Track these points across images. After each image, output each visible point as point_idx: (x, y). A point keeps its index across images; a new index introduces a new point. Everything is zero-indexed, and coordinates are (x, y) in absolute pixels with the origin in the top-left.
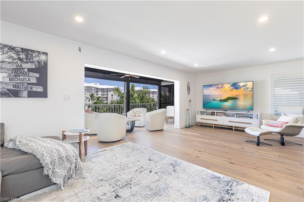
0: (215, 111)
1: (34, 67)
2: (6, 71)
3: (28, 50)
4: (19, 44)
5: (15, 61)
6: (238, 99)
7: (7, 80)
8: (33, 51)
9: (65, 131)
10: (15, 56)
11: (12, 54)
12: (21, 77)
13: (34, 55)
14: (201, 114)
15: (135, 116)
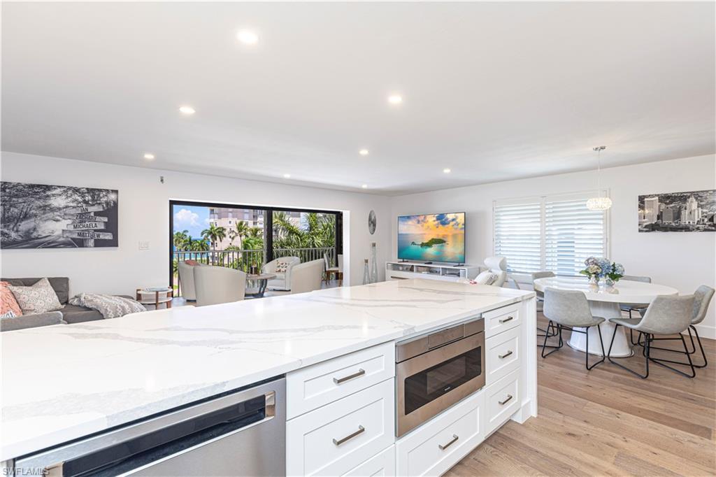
0: (415, 264)
1: (102, 210)
2: (70, 217)
3: (95, 189)
4: (83, 183)
5: (80, 205)
6: (445, 242)
7: (71, 228)
8: (100, 190)
9: (139, 290)
10: (80, 199)
11: (77, 197)
12: (87, 223)
13: (101, 195)
14: (394, 270)
15: (280, 271)
